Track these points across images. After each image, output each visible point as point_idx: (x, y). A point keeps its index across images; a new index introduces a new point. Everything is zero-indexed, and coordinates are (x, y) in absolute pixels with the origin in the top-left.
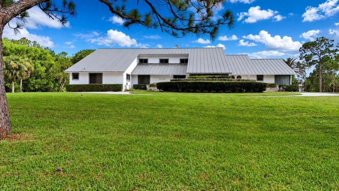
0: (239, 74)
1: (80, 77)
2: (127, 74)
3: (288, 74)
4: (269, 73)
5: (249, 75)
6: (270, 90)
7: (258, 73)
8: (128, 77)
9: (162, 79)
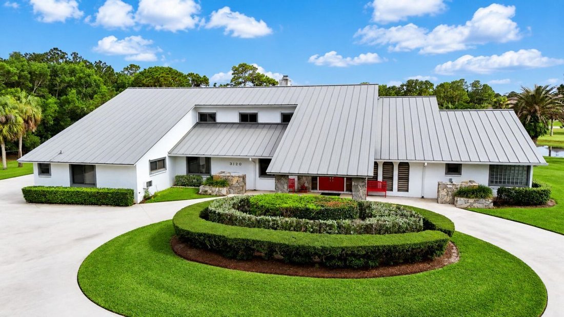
0: (403, 158)
1: (53, 170)
2: (150, 161)
3: (523, 161)
4: (475, 159)
5: (426, 164)
6: (474, 205)
7: (447, 159)
8: (157, 165)
9: (235, 164)
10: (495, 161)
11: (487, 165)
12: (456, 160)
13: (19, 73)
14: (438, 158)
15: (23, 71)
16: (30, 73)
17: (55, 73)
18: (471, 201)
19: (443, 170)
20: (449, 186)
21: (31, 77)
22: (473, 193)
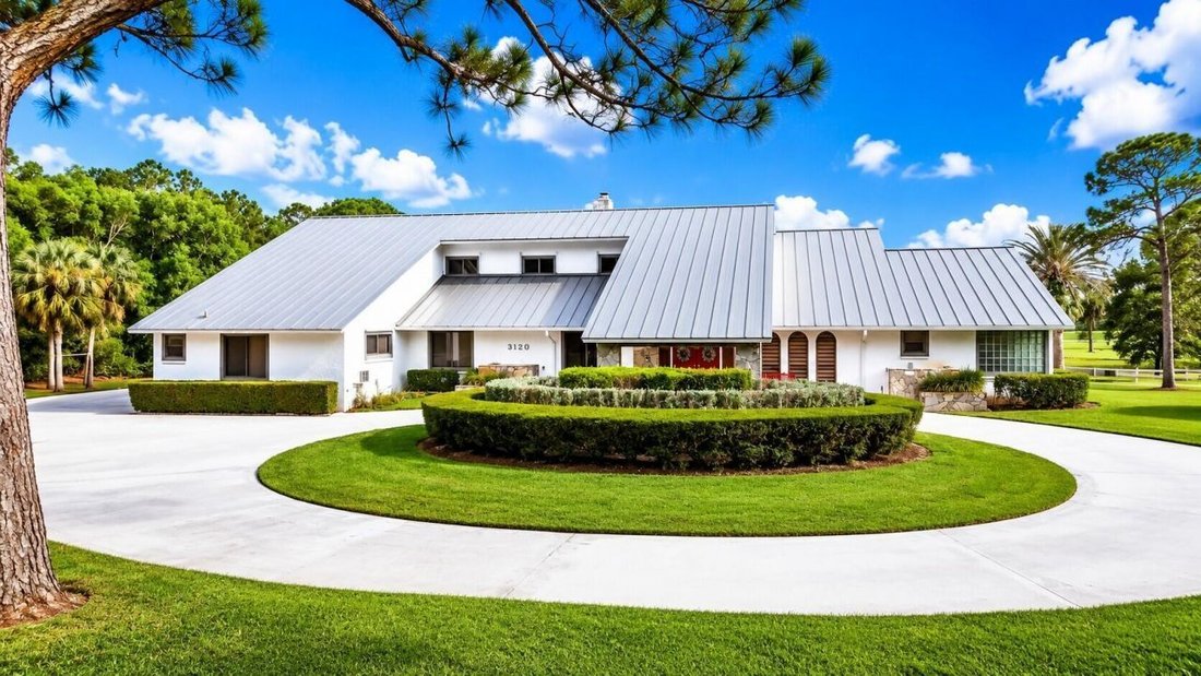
0: (823, 324)
1: (191, 349)
2: (366, 332)
3: (1035, 324)
4: (950, 324)
5: (865, 333)
6: (955, 404)
7: (903, 324)
8: (377, 343)
9: (518, 347)
10: (984, 324)
11: (972, 331)
12: (917, 324)
13: (84, 206)
14: (885, 323)
15: (88, 202)
16: (102, 207)
17: (148, 210)
18: (949, 398)
19: (897, 348)
20: (907, 373)
21: (105, 215)
22: (950, 383)
